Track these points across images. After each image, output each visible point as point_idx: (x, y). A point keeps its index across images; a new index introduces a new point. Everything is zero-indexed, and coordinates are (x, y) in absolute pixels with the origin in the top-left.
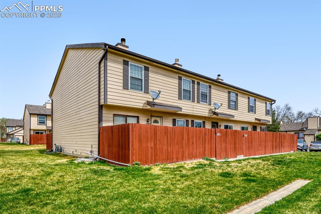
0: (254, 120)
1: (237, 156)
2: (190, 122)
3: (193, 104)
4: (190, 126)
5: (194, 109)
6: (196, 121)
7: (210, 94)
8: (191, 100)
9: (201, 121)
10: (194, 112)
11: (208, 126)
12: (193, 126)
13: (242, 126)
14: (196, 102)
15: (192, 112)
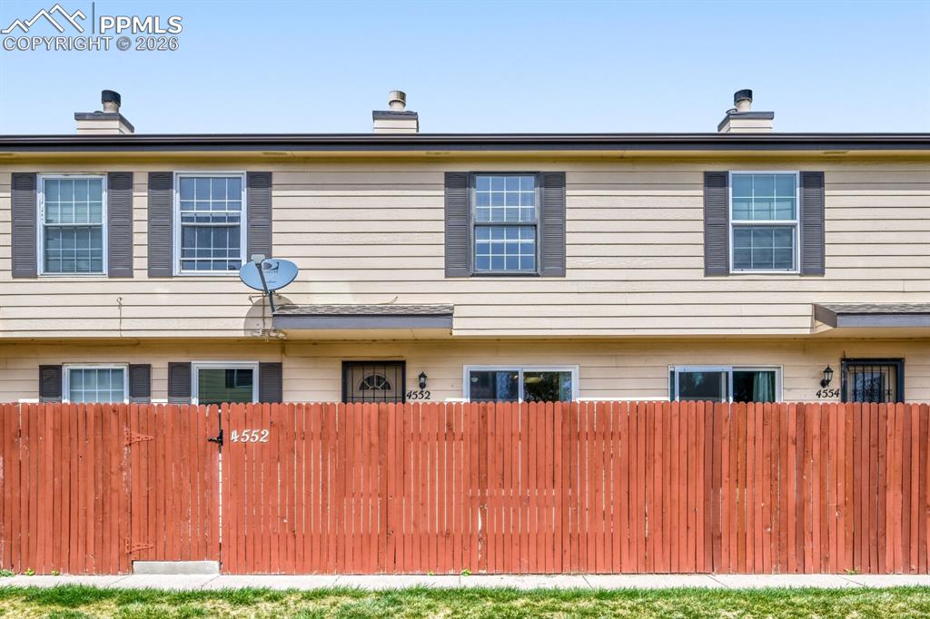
0: (807, 322)
3: (121, 286)
7: (259, 220)
8: (105, 270)
9: (246, 364)
10: (126, 324)
13: (678, 369)
14: (141, 274)
15: (115, 324)
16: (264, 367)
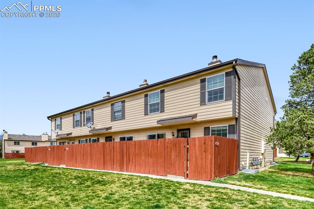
1: (61, 165)
2: (88, 140)
3: (81, 128)
4: (88, 142)
5: (82, 132)
6: (92, 139)
9: (96, 138)
11: (102, 140)
12: (90, 142)
16: (98, 138)
